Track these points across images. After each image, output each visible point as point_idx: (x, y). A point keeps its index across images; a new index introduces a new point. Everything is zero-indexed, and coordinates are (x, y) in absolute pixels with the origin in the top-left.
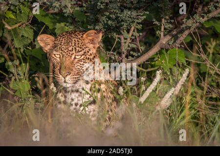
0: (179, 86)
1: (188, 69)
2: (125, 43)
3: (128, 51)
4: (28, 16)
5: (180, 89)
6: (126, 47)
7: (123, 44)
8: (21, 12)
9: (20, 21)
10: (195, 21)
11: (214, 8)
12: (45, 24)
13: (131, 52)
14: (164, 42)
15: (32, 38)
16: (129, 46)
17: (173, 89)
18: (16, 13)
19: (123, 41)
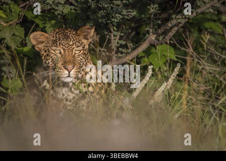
0: (171, 81)
1: (179, 63)
2: (115, 39)
3: (118, 48)
4: (19, 15)
5: (172, 84)
6: (116, 44)
7: (113, 41)
8: (11, 11)
9: (11, 19)
10: (184, 17)
11: (203, 4)
12: (34, 22)
13: (120, 49)
14: (153, 39)
15: (23, 36)
16: (118, 43)
17: (165, 84)
18: (6, 11)
19: (113, 38)
